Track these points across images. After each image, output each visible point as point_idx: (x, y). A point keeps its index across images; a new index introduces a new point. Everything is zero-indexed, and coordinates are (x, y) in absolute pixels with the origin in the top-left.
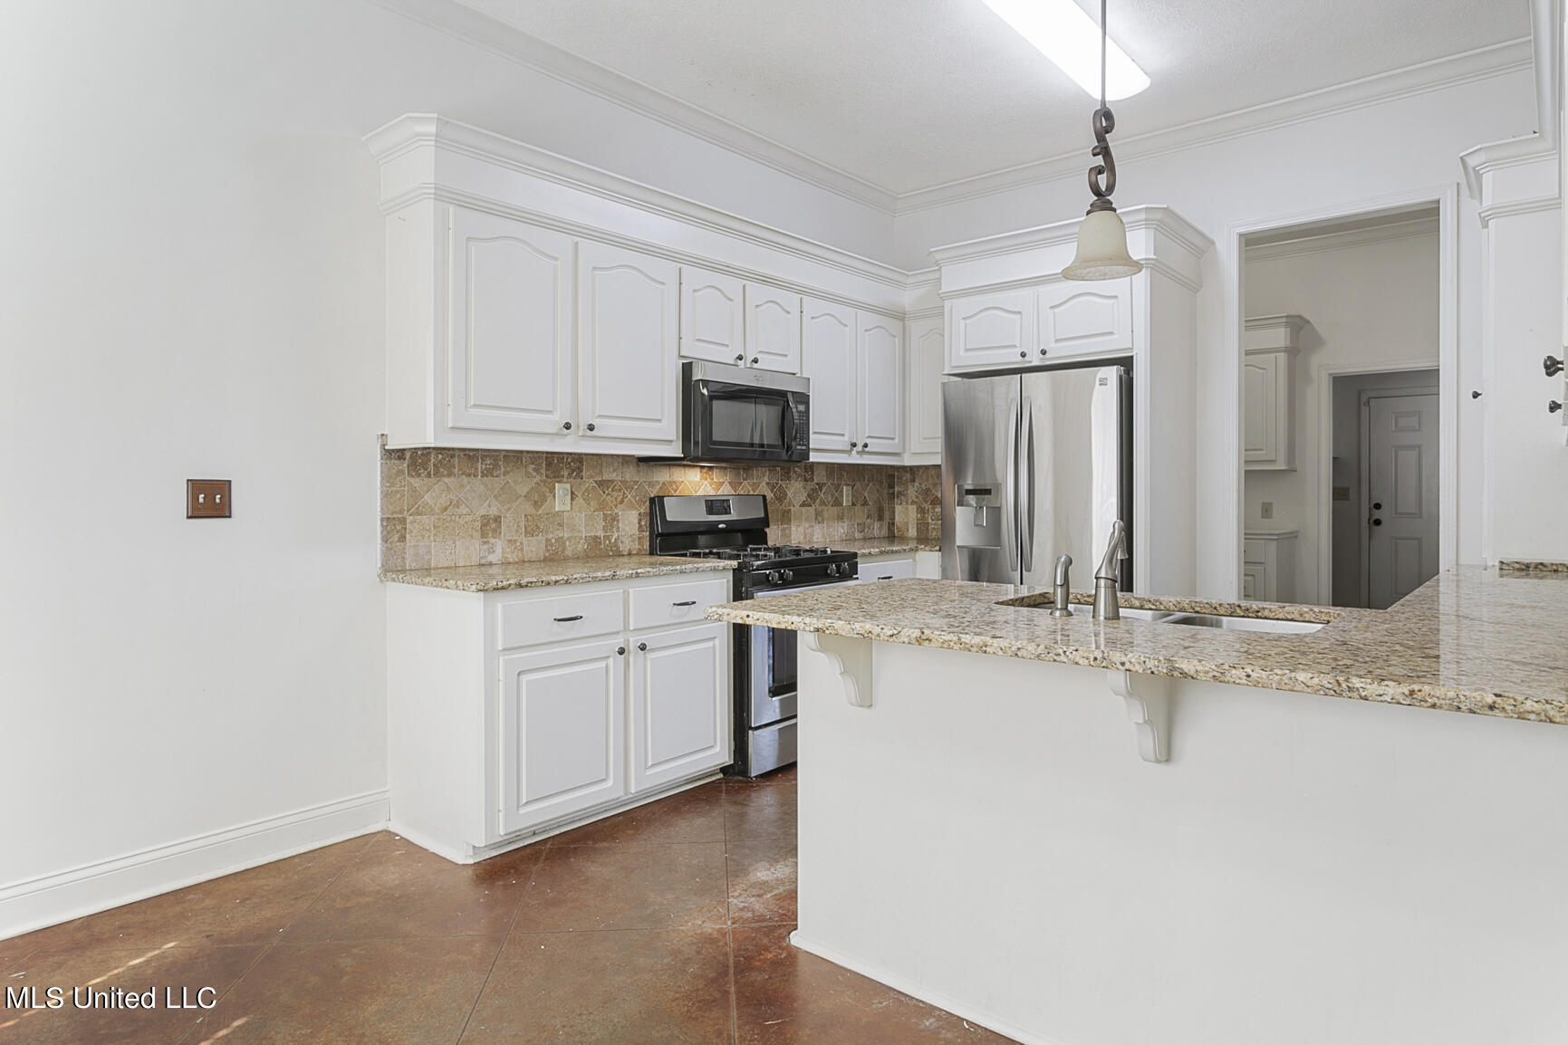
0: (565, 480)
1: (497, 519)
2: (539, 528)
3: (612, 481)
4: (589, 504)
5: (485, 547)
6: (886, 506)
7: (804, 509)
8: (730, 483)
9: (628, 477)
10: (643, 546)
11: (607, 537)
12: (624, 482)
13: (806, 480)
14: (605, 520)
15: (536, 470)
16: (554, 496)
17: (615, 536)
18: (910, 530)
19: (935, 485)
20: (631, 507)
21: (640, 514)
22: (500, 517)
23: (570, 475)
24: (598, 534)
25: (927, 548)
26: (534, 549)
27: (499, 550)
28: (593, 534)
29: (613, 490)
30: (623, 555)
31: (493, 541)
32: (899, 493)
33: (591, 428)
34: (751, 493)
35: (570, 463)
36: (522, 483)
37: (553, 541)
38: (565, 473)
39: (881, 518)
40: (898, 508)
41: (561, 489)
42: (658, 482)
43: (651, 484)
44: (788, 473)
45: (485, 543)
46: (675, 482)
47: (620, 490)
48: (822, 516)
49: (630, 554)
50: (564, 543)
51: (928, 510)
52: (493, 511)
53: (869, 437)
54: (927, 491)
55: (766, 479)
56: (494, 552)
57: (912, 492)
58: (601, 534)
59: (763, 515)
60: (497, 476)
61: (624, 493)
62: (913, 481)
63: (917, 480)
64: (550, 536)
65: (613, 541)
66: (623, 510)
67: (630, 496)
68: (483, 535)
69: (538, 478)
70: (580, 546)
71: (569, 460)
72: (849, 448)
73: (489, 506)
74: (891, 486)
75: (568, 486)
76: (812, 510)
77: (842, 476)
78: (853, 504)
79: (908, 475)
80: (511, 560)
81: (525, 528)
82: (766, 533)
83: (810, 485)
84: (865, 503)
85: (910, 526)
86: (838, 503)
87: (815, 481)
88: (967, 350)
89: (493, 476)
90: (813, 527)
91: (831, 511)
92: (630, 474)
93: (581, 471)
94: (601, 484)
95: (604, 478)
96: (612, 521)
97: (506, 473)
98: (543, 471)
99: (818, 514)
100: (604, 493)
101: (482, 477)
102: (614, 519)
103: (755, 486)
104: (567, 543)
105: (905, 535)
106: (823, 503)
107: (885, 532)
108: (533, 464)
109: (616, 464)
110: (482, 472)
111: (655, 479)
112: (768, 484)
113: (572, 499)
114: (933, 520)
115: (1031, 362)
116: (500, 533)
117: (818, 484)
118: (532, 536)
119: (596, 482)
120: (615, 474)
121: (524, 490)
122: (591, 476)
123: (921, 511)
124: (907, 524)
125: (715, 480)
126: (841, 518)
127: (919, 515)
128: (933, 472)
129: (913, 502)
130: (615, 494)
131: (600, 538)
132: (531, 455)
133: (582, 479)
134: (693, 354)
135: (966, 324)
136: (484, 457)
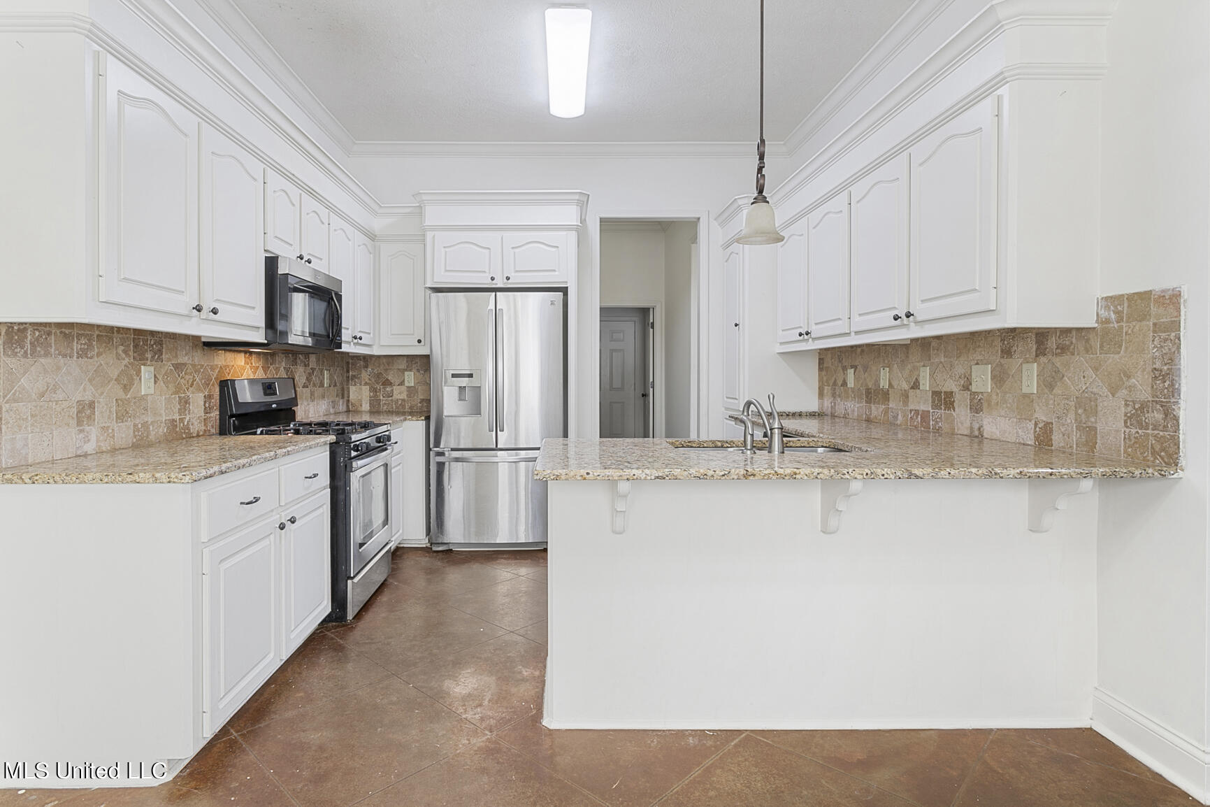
0: (149, 363)
1: (92, 405)
2: (127, 413)
3: (185, 364)
4: (167, 387)
5: (81, 435)
6: (345, 386)
7: (304, 390)
8: (262, 367)
9: (196, 361)
10: (207, 427)
11: (182, 420)
12: (194, 366)
13: (306, 366)
14: (180, 403)
15: (125, 352)
16: (140, 379)
17: (188, 418)
18: (363, 405)
19: (386, 370)
20: (199, 390)
21: (205, 396)
22: (94, 402)
23: (153, 358)
24: (174, 417)
25: (413, 418)
26: (123, 436)
27: (93, 438)
28: (171, 417)
29: (185, 374)
30: (193, 437)
31: (87, 428)
32: (354, 376)
33: (215, 311)
34: (275, 376)
35: (152, 346)
36: (112, 362)
37: (140, 426)
38: (149, 355)
39: (343, 398)
40: (352, 389)
41: (147, 372)
42: (217, 365)
43: (213, 369)
44: (296, 359)
45: (81, 431)
46: (228, 366)
47: (191, 374)
48: (314, 395)
49: (198, 436)
50: (148, 428)
51: (380, 390)
52: (88, 397)
53: (360, 332)
54: (379, 375)
55: (284, 364)
56: (89, 440)
57: (365, 375)
58: (177, 417)
59: (294, 396)
60: (91, 358)
61: (194, 377)
62: (366, 367)
63: (369, 366)
64: (137, 421)
65: (186, 423)
66: (193, 393)
67: (197, 379)
68: (79, 423)
69: (127, 360)
70: (161, 430)
71: (152, 343)
72: (350, 340)
73: (84, 390)
74: (348, 372)
75: (152, 369)
76: (308, 390)
77: (323, 362)
78: (330, 386)
79: (362, 363)
80: (104, 449)
81: (117, 413)
82: (294, 410)
83: (309, 370)
84: (335, 385)
85: (363, 402)
86: (322, 385)
87: (310, 367)
88: (446, 271)
89: (87, 357)
90: (309, 404)
91: (319, 391)
92: (198, 358)
93: (162, 354)
94: (178, 367)
95: (179, 361)
96: (185, 402)
97: (99, 354)
98: (131, 353)
99: (312, 394)
100: (179, 376)
101: (78, 358)
103: (277, 369)
104: (151, 427)
105: (359, 409)
106: (314, 385)
107: (345, 409)
108: (122, 345)
109: (188, 348)
110: (78, 353)
111: (215, 363)
112: (284, 368)
113: (155, 382)
114: (384, 397)
115: (497, 284)
116: (94, 420)
117: (312, 369)
118: (123, 422)
119: (173, 364)
120: (187, 358)
121: (115, 373)
122: (169, 360)
123: (374, 390)
124: (360, 401)
126: (323, 397)
127: (372, 394)
128: (384, 360)
129: (366, 384)
130: (187, 377)
131: (176, 421)
132: (121, 336)
133: (162, 362)
134: (277, 249)
135: (446, 252)
136: (79, 336)
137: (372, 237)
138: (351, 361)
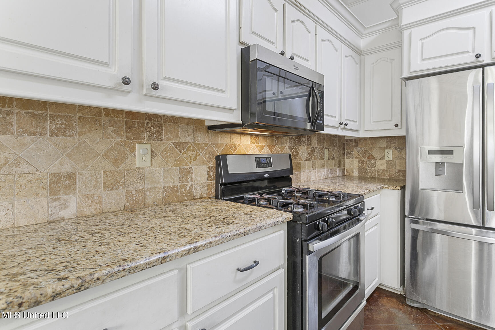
0: (145, 141)
1: (71, 177)
2: (119, 182)
3: (187, 143)
4: (167, 161)
5: (54, 204)
6: (342, 159)
7: (307, 162)
8: (268, 146)
9: (200, 140)
10: (211, 191)
11: (183, 186)
12: (197, 144)
13: (308, 145)
14: (181, 173)
15: (117, 133)
16: (134, 154)
17: (190, 184)
18: (354, 172)
19: (371, 148)
20: (202, 163)
21: (209, 168)
22: (75, 174)
23: (150, 138)
24: (174, 185)
25: (389, 187)
26: (113, 201)
27: (73, 204)
28: (171, 184)
29: (187, 150)
30: (196, 199)
31: (66, 197)
32: (348, 153)
33: (155, 87)
34: (280, 152)
35: (149, 128)
37: (134, 192)
38: (146, 135)
39: (340, 166)
40: (347, 161)
41: (141, 149)
42: (222, 144)
43: (217, 146)
44: (299, 141)
45: (55, 200)
46: (234, 145)
47: (193, 150)
48: (315, 166)
49: (201, 198)
50: (144, 193)
51: (366, 162)
52: (67, 168)
53: (346, 120)
54: (365, 152)
55: (288, 144)
56: (66, 207)
57: (356, 152)
58: (178, 184)
59: (289, 167)
60: (71, 136)
61: (197, 152)
62: (357, 146)
63: (359, 146)
64: (131, 188)
65: (188, 189)
66: (196, 165)
67: (201, 155)
68: (53, 192)
69: (118, 139)
70: (160, 195)
71: (149, 125)
72: (338, 125)
73: (61, 164)
74: (344, 149)
75: (148, 146)
76: (310, 162)
77: (324, 143)
78: (329, 159)
79: (353, 144)
80: (88, 213)
81: (104, 183)
82: (291, 178)
83: (310, 148)
84: (333, 159)
85: (354, 171)
86: (322, 158)
87: (312, 146)
88: (423, 60)
89: (65, 136)
90: (311, 172)
91: (319, 163)
92: (202, 138)
93: (161, 134)
94: (178, 145)
95: (180, 141)
96: (187, 173)
97: (80, 134)
98: (124, 133)
99: (313, 165)
100: (181, 152)
101: (51, 136)
102: (188, 172)
103: (282, 148)
104: (148, 193)
105: (352, 175)
106: (316, 159)
107: (341, 174)
108: (113, 126)
109: (190, 130)
110: (51, 132)
111: (220, 142)
112: (289, 147)
113: (152, 157)
114: (369, 167)
115: (483, 61)
116: (75, 189)
117: (313, 147)
118: (112, 189)
119: (174, 144)
120: (189, 138)
121: (102, 149)
122: (169, 139)
123: (361, 162)
124: (352, 169)
125: (260, 144)
126: (323, 166)
127: (360, 165)
128: (369, 142)
129: (356, 158)
130: (190, 153)
131: (177, 187)
132: (111, 119)
133: (161, 140)
134: (250, 41)
135: (423, 43)
136: (53, 118)
137: (358, 52)
138: (346, 143)
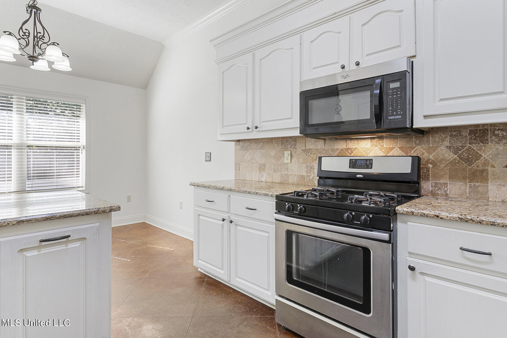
0: (289, 149)
1: (264, 165)
2: (278, 169)
3: (311, 149)
4: (299, 160)
5: (260, 175)
9: (319, 147)
11: (308, 176)
12: (317, 150)
14: (307, 168)
15: (277, 146)
16: (284, 156)
17: (312, 176)
22: (265, 164)
23: (291, 147)
24: (303, 174)
26: (276, 178)
27: (265, 176)
28: (301, 174)
29: (311, 154)
31: (263, 173)
35: (291, 142)
36: (273, 151)
37: (284, 175)
38: (289, 146)
41: (287, 153)
42: (337, 149)
45: (260, 173)
47: (315, 154)
50: (288, 177)
52: (263, 162)
56: (263, 177)
58: (304, 174)
64: (283, 173)
65: (311, 178)
68: (260, 170)
69: (278, 149)
70: (295, 179)
71: (291, 141)
73: (262, 160)
75: (289, 152)
80: (269, 181)
81: (273, 169)
89: (263, 148)
93: (296, 145)
94: (305, 151)
95: (306, 148)
97: (267, 147)
98: (280, 146)
100: (307, 155)
101: (260, 149)
102: (311, 168)
108: (276, 143)
109: (313, 141)
113: (291, 158)
116: (265, 170)
118: (276, 172)
119: (302, 150)
120: (312, 146)
121: (273, 154)
122: (300, 148)
125: (385, 146)
130: (312, 156)
131: (304, 176)
132: (276, 140)
133: (296, 149)
136: (260, 142)
